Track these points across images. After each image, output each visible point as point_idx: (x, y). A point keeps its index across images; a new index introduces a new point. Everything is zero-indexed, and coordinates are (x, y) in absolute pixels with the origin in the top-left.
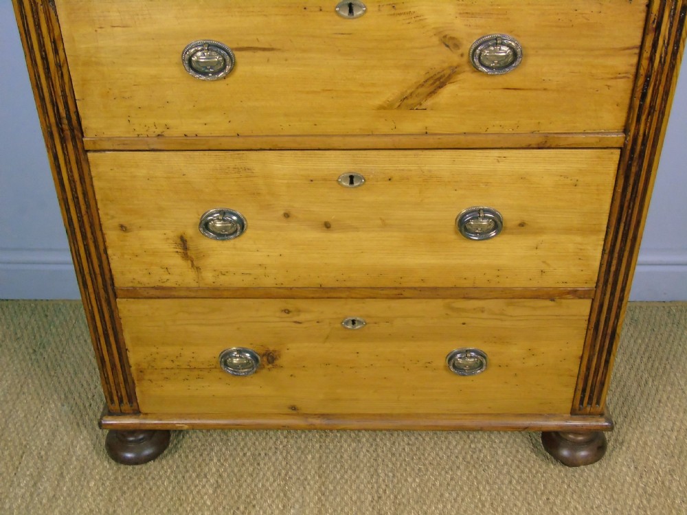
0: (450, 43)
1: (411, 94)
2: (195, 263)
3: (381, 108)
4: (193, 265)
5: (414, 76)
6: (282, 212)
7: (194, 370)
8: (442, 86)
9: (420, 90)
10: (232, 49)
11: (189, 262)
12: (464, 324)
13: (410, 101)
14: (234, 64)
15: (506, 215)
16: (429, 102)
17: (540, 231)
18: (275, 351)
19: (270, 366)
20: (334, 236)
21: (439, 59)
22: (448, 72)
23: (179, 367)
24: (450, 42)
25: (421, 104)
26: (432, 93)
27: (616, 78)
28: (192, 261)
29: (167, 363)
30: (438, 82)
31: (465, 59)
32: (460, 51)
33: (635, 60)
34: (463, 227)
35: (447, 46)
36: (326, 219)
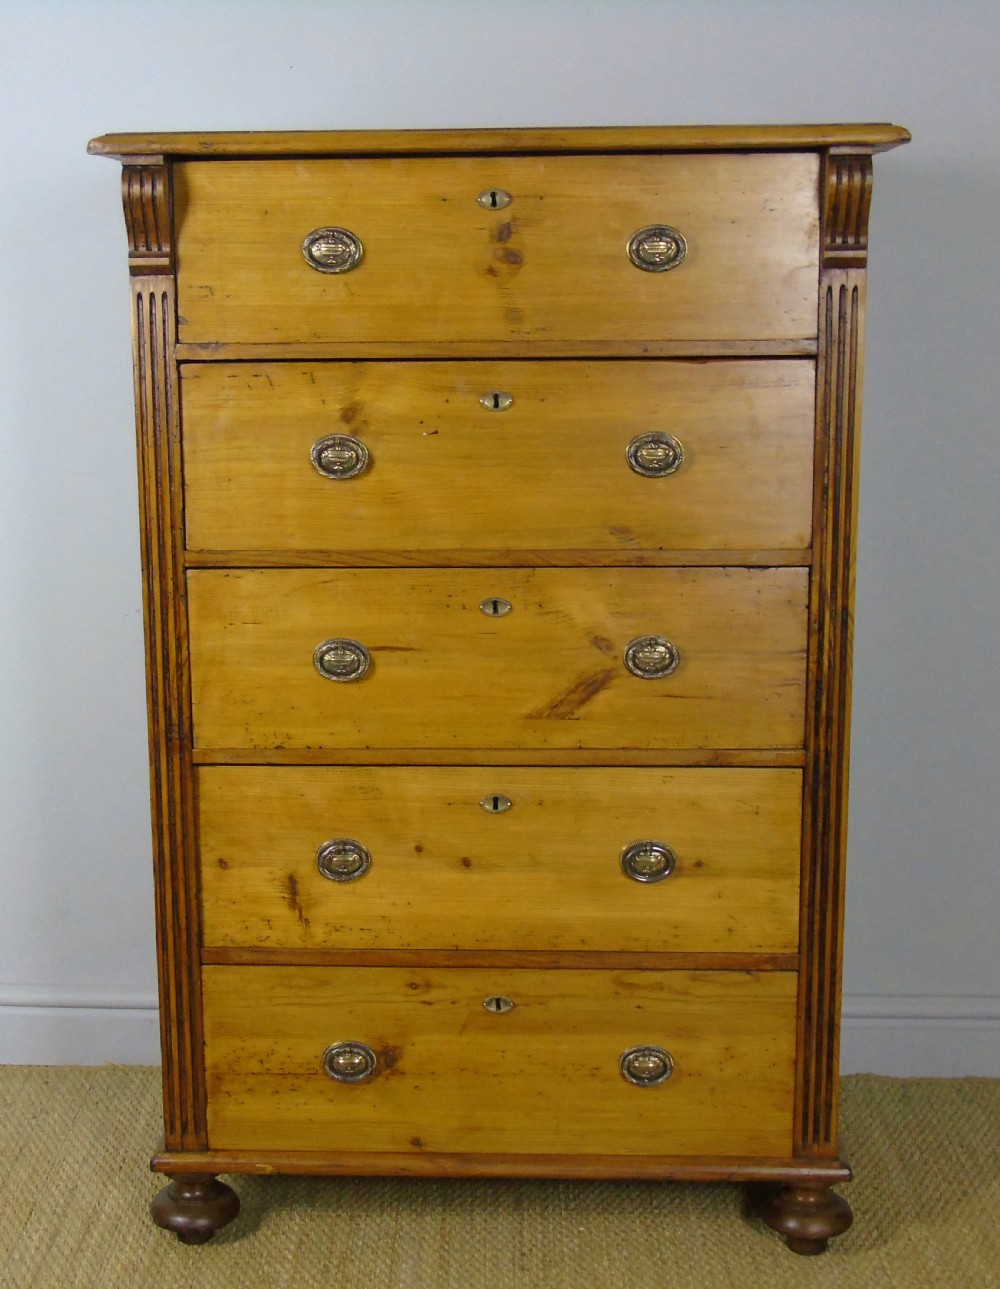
0: (603, 644)
1: (562, 701)
2: (303, 913)
3: (529, 717)
4: (301, 916)
5: (564, 682)
6: (414, 845)
7: (288, 1078)
8: (595, 692)
9: (573, 697)
10: (368, 649)
11: (297, 911)
12: (639, 1007)
13: (562, 710)
14: (372, 665)
15: (679, 851)
16: (581, 711)
17: (721, 873)
18: (395, 1048)
19: (389, 1071)
20: (474, 877)
21: (591, 661)
22: (600, 677)
23: (268, 1072)
24: (601, 643)
25: (572, 713)
26: (583, 702)
27: (785, 685)
28: (300, 911)
29: (254, 1066)
30: (591, 686)
31: (620, 662)
32: (613, 653)
33: (803, 665)
34: (630, 865)
35: (600, 648)
36: (464, 855)
